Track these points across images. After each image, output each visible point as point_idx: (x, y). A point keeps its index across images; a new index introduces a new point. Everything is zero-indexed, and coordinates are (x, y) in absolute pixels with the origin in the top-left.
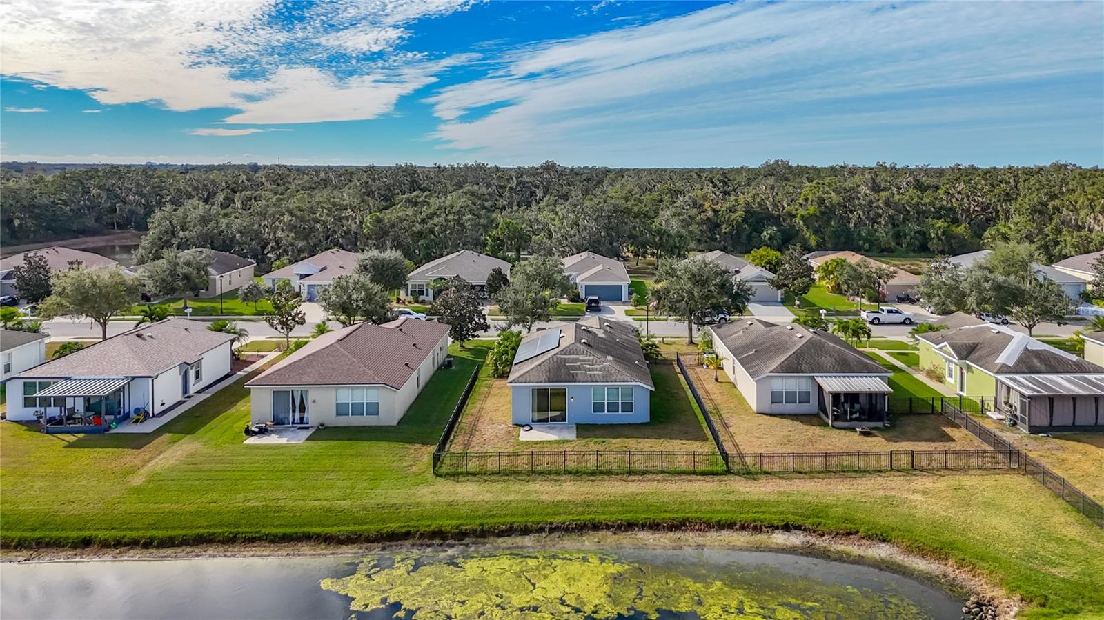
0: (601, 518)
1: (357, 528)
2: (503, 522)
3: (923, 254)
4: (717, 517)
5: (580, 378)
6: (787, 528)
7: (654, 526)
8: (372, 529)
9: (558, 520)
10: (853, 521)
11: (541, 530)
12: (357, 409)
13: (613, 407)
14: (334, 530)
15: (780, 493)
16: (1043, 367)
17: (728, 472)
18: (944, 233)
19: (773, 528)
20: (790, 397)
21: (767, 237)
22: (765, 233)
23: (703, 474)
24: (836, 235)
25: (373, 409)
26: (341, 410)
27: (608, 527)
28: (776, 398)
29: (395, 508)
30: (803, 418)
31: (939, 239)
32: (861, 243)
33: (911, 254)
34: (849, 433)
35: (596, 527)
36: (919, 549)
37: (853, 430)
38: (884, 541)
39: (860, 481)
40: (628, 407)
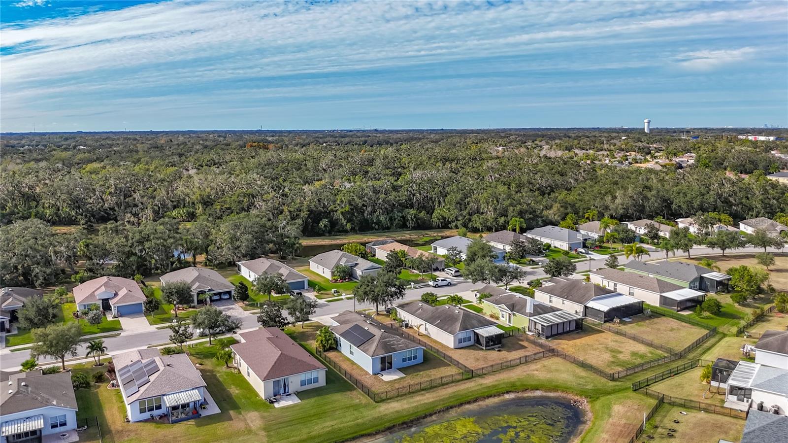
0: (451, 404)
1: (376, 428)
2: (422, 414)
3: (405, 229)
4: (486, 394)
5: (397, 349)
6: (508, 392)
7: (469, 403)
8: (381, 427)
9: (439, 408)
10: (525, 385)
11: (436, 413)
12: (310, 382)
13: (410, 359)
14: (369, 431)
15: (497, 381)
16: (542, 312)
17: (473, 377)
18: (415, 217)
19: (503, 393)
20: (465, 340)
21: (323, 226)
22: (321, 224)
23: (466, 379)
24: (361, 222)
25: (316, 380)
26: (303, 383)
27: (455, 407)
28: (460, 341)
29: (380, 418)
30: (472, 347)
31: (412, 220)
32: (373, 225)
33: (399, 230)
34: (494, 351)
35: (452, 407)
36: (550, 390)
37: (493, 349)
38: (537, 390)
39: (515, 370)
40: (415, 358)
